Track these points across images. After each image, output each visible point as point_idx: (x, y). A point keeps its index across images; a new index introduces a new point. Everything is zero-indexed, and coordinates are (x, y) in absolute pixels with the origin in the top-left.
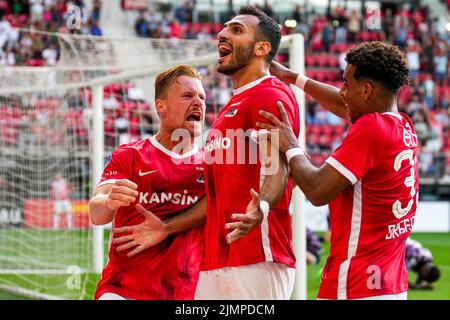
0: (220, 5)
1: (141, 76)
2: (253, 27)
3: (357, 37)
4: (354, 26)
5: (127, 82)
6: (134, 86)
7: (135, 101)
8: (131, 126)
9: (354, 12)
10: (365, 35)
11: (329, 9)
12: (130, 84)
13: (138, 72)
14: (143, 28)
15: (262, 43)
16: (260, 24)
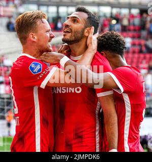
0: (52, 13)
1: (10, 53)
2: (84, 20)
3: (127, 28)
4: (125, 22)
5: (3, 56)
6: (7, 59)
7: (7, 67)
8: (6, 80)
9: (125, 15)
10: (132, 28)
11: (111, 13)
12: (5, 57)
13: (9, 51)
14: (11, 27)
15: (88, 28)
16: (88, 18)
